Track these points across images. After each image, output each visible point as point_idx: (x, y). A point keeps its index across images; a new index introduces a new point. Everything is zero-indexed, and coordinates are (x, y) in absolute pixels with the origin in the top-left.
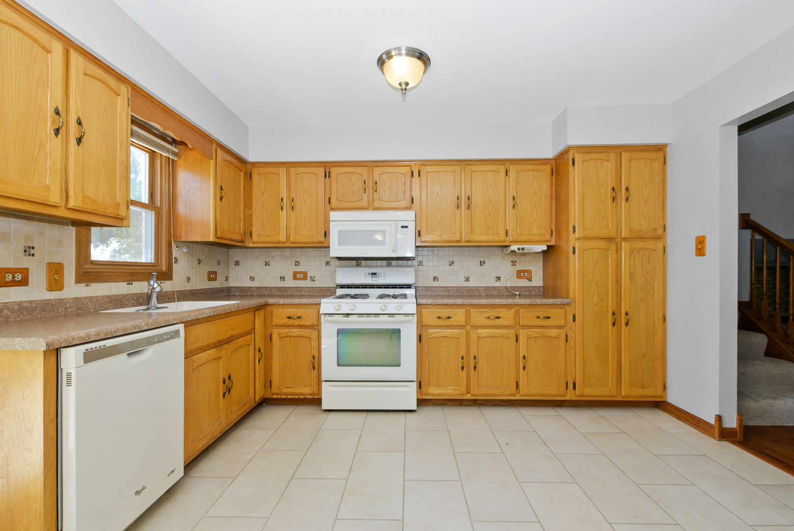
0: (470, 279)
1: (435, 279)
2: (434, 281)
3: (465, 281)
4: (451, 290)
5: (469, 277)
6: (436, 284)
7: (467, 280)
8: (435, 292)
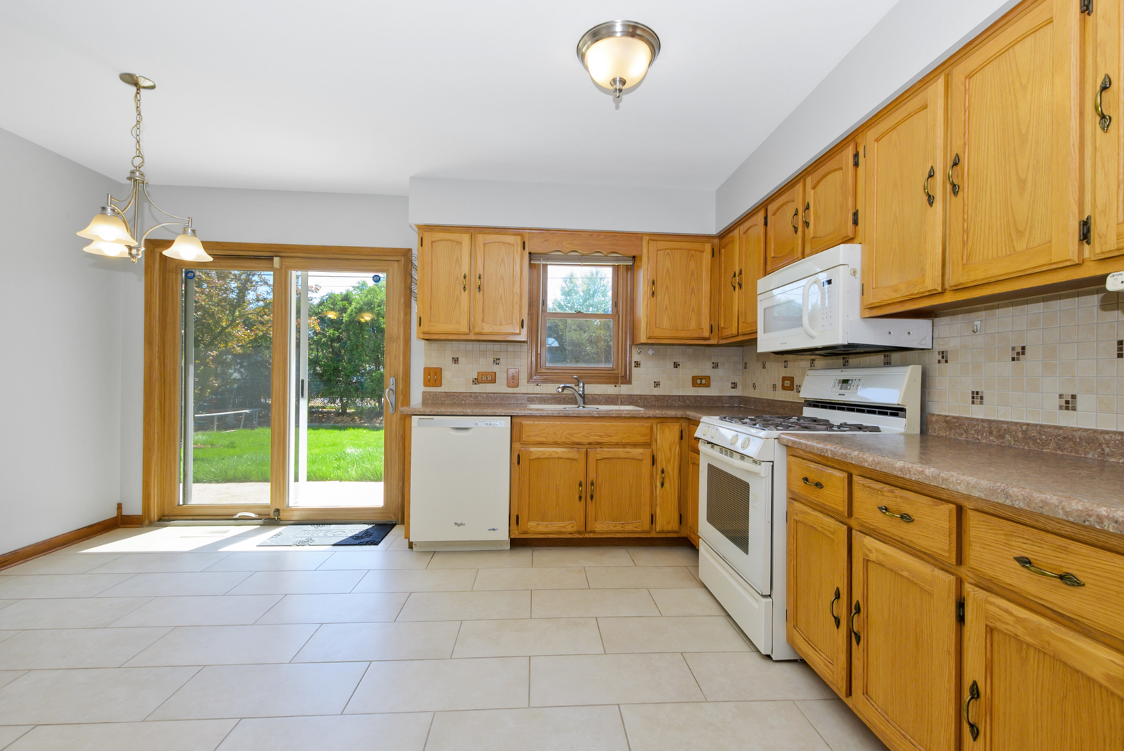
0: (1080, 403)
1: (976, 397)
2: (973, 402)
3: (1061, 408)
4: (1008, 431)
5: (1074, 397)
6: (977, 412)
7: (1069, 404)
8: (966, 431)
